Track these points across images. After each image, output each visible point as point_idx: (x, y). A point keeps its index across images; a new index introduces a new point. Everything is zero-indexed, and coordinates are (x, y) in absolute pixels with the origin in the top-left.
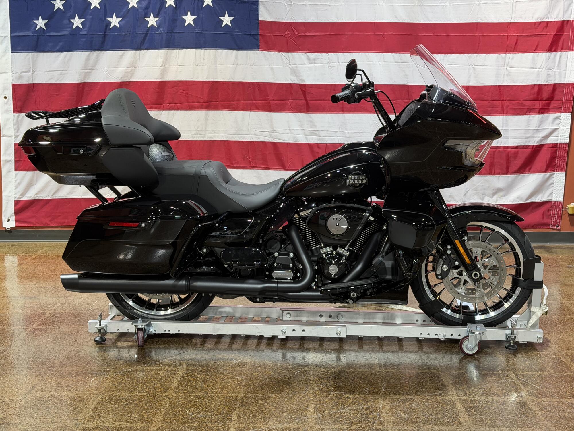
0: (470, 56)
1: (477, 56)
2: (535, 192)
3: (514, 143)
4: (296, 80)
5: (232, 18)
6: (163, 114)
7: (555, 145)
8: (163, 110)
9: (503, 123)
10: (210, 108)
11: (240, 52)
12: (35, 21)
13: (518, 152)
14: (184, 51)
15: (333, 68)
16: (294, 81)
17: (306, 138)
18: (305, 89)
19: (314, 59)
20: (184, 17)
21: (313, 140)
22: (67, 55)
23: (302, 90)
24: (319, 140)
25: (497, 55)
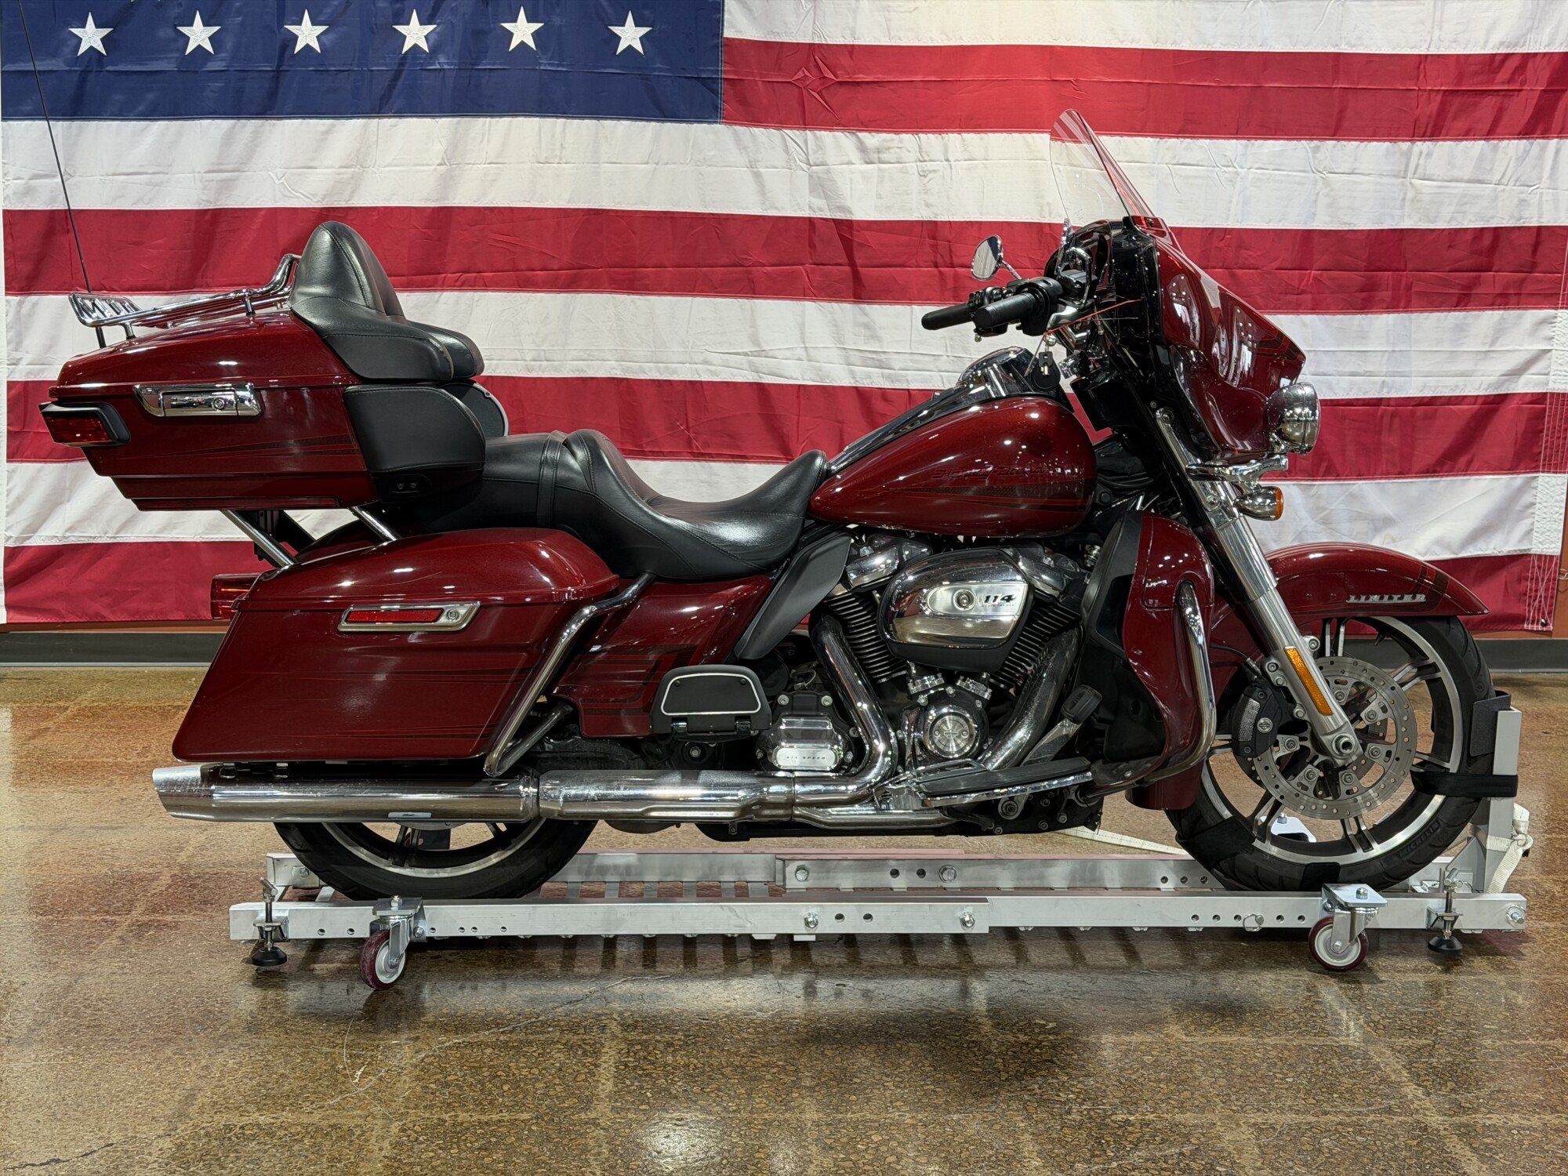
0: (1317, 147)
1: (1334, 146)
2: (1484, 529)
3: (1424, 388)
4: (826, 206)
5: (645, 30)
6: (442, 301)
7: (1540, 398)
8: (443, 290)
10: (579, 287)
11: (669, 126)
12: (75, 31)
13: (1435, 411)
14: (505, 121)
15: (931, 176)
16: (821, 210)
17: (852, 373)
18: (852, 235)
19: (879, 151)
20: (505, 25)
21: (870, 378)
22: (167, 128)
23: (842, 237)
24: (889, 378)
25: (1387, 143)
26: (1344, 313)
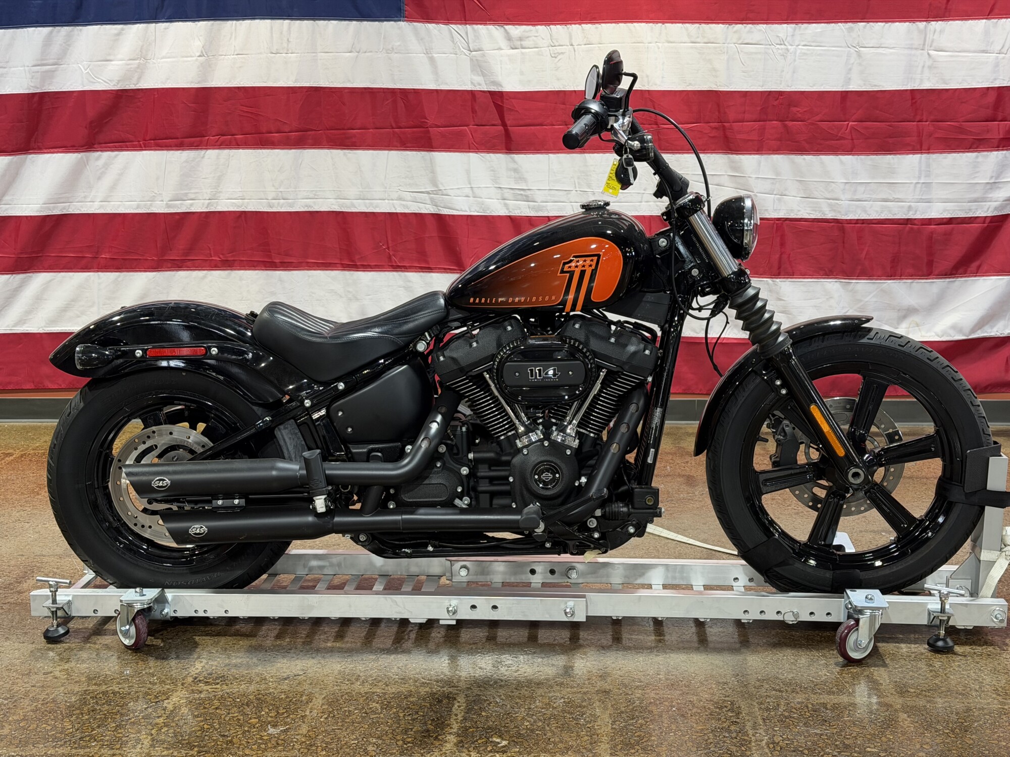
0: (851, 28)
1: (865, 27)
2: (989, 318)
3: (945, 210)
4: (483, 82)
6: (206, 157)
8: (207, 149)
9: (920, 171)
10: (305, 145)
11: (366, 24)
13: (953, 229)
14: (247, 22)
15: (559, 57)
16: (480, 84)
17: (506, 205)
18: (502, 102)
19: (521, 39)
21: (520, 209)
23: (497, 106)
24: (533, 208)
25: (907, 23)
26: (876, 154)
